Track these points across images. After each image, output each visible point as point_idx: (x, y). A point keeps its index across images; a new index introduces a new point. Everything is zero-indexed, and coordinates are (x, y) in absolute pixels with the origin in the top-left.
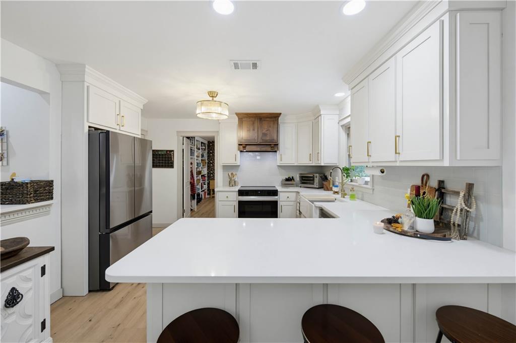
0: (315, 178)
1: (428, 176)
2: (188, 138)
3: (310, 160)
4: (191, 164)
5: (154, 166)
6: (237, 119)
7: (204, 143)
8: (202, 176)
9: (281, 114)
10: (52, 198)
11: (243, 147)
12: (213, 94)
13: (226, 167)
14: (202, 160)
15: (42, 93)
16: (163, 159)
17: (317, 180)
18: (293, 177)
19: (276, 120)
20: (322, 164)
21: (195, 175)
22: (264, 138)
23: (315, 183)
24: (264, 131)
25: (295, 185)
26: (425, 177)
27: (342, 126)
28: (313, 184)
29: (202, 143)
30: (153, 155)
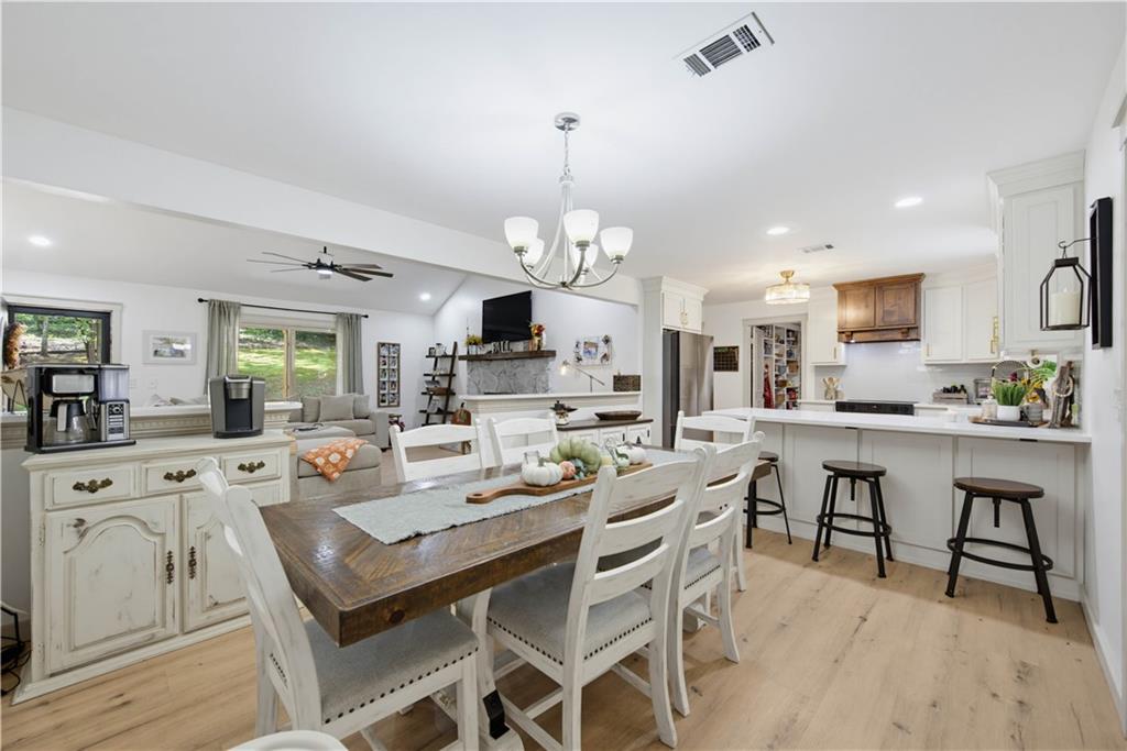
2: (760, 327)
4: (767, 367)
5: (716, 369)
6: (836, 292)
7: (793, 332)
8: (788, 390)
9: (925, 274)
10: (639, 390)
11: (847, 336)
12: (787, 275)
13: (820, 369)
14: (788, 362)
15: (633, 306)
16: (726, 359)
18: (962, 386)
19: (913, 286)
21: (773, 388)
22: (888, 319)
24: (888, 307)
25: (965, 401)
29: (788, 331)
30: (715, 354)
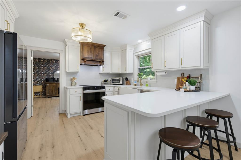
0: (120, 80)
1: (184, 74)
3: (119, 71)
9: (105, 45)
11: (85, 61)
17: (121, 81)
19: (103, 49)
20: (128, 72)
22: (97, 57)
23: (120, 82)
24: (97, 54)
26: (183, 74)
27: (136, 55)
28: (119, 82)
